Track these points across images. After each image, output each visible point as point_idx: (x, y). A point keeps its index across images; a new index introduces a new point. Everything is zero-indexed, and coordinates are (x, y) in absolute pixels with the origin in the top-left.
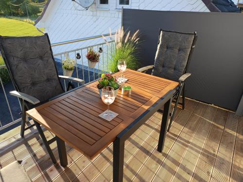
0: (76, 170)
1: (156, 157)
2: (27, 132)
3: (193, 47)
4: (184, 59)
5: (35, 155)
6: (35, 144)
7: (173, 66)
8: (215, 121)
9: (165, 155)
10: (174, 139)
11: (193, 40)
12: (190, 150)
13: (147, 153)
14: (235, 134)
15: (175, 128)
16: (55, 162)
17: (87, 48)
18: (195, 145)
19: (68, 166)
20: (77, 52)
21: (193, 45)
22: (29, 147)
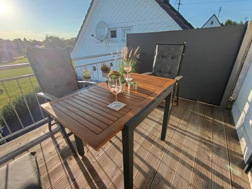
0: (91, 158)
1: (160, 145)
2: (53, 128)
3: (184, 54)
4: (177, 65)
5: (58, 146)
6: (60, 136)
7: (168, 71)
8: (204, 113)
9: (168, 143)
10: (173, 129)
11: (182, 49)
12: (188, 138)
13: (152, 141)
14: (223, 123)
15: (173, 120)
16: (74, 152)
17: (101, 62)
18: (192, 134)
19: (85, 155)
20: (93, 65)
21: (183, 52)
22: (54, 140)
